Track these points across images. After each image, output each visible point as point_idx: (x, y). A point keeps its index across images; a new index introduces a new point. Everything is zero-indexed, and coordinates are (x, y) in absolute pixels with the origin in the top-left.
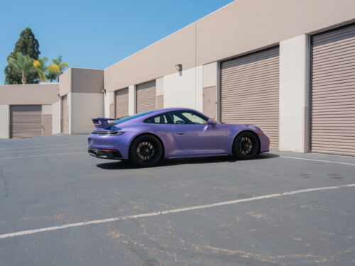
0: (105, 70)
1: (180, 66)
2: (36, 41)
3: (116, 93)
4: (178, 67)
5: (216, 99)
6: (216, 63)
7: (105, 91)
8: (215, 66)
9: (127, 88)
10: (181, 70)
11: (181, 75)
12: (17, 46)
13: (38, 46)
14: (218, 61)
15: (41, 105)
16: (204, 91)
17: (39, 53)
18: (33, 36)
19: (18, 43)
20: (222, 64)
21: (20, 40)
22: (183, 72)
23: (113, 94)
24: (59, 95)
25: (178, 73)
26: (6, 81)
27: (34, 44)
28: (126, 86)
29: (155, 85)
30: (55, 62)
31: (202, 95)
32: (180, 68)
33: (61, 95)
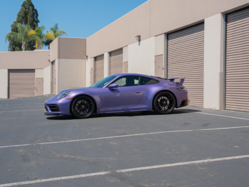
0: (87, 38)
1: (139, 37)
2: (36, 10)
3: (96, 58)
4: (137, 38)
5: (163, 65)
6: (164, 35)
7: (87, 57)
8: (163, 37)
9: (103, 55)
10: (139, 40)
11: (139, 45)
12: (19, 16)
13: (37, 15)
14: (165, 34)
15: (34, 70)
16: (155, 59)
17: (37, 22)
18: (33, 6)
19: (19, 12)
20: (169, 35)
21: (21, 10)
22: (141, 42)
23: (93, 59)
24: (50, 61)
25: (138, 43)
26: (10, 47)
27: (34, 14)
28: (102, 54)
29: (122, 53)
30: (52, 29)
31: (154, 62)
32: (139, 38)
33: (51, 61)
